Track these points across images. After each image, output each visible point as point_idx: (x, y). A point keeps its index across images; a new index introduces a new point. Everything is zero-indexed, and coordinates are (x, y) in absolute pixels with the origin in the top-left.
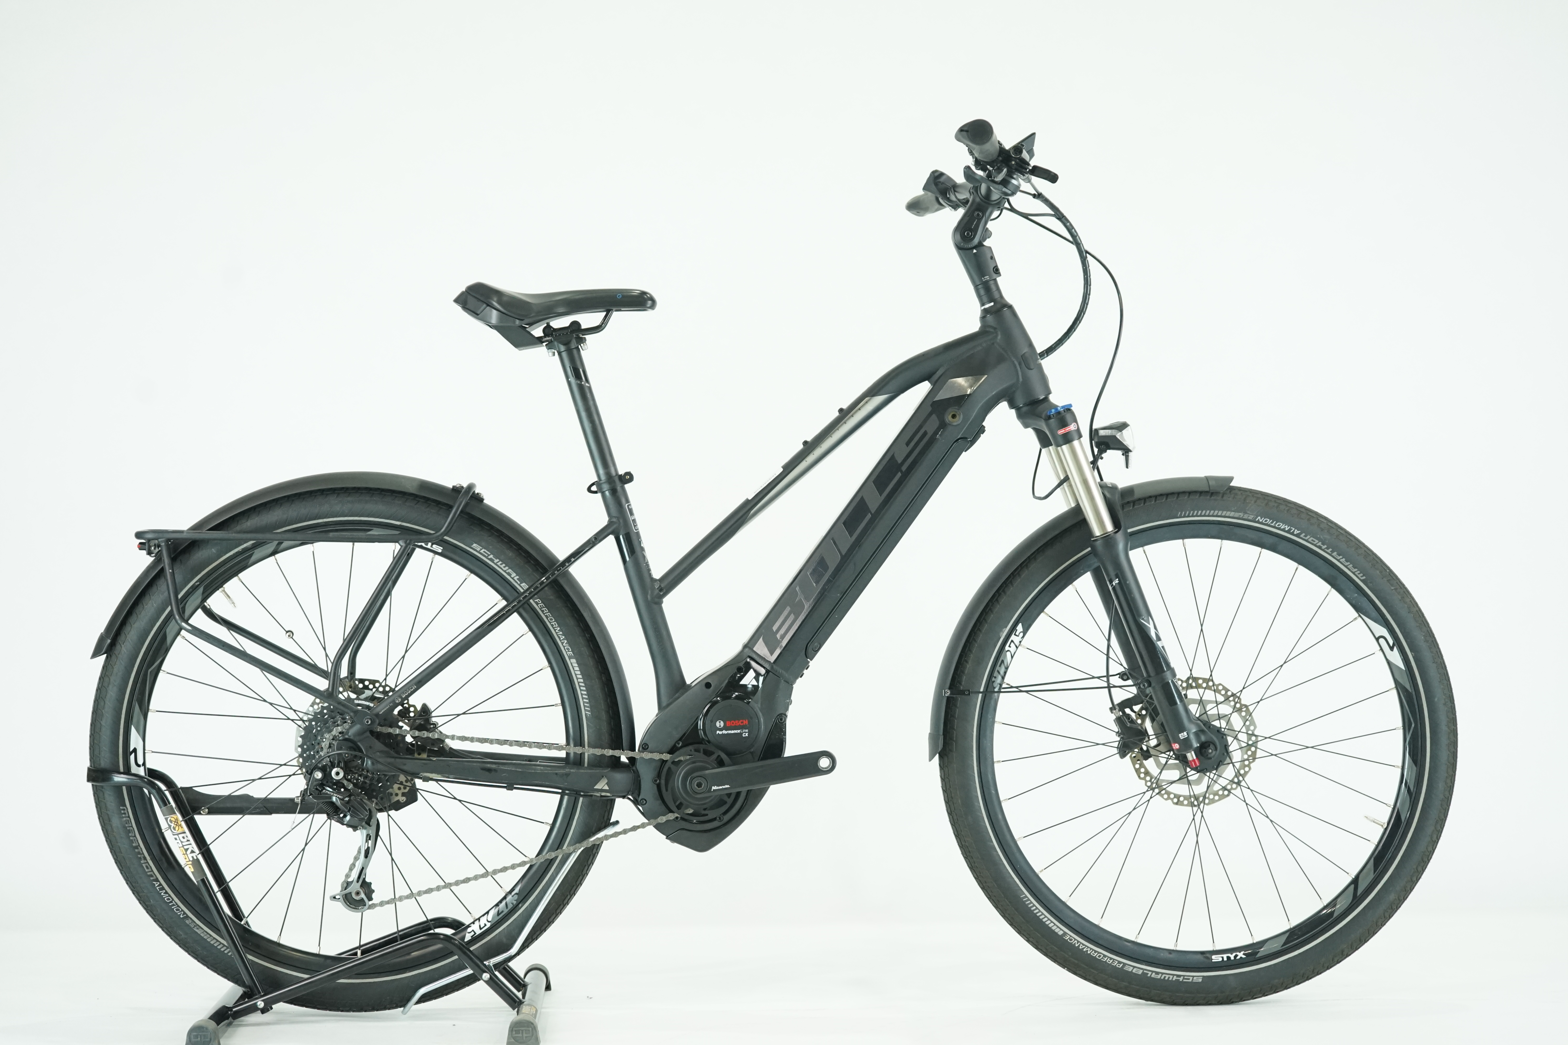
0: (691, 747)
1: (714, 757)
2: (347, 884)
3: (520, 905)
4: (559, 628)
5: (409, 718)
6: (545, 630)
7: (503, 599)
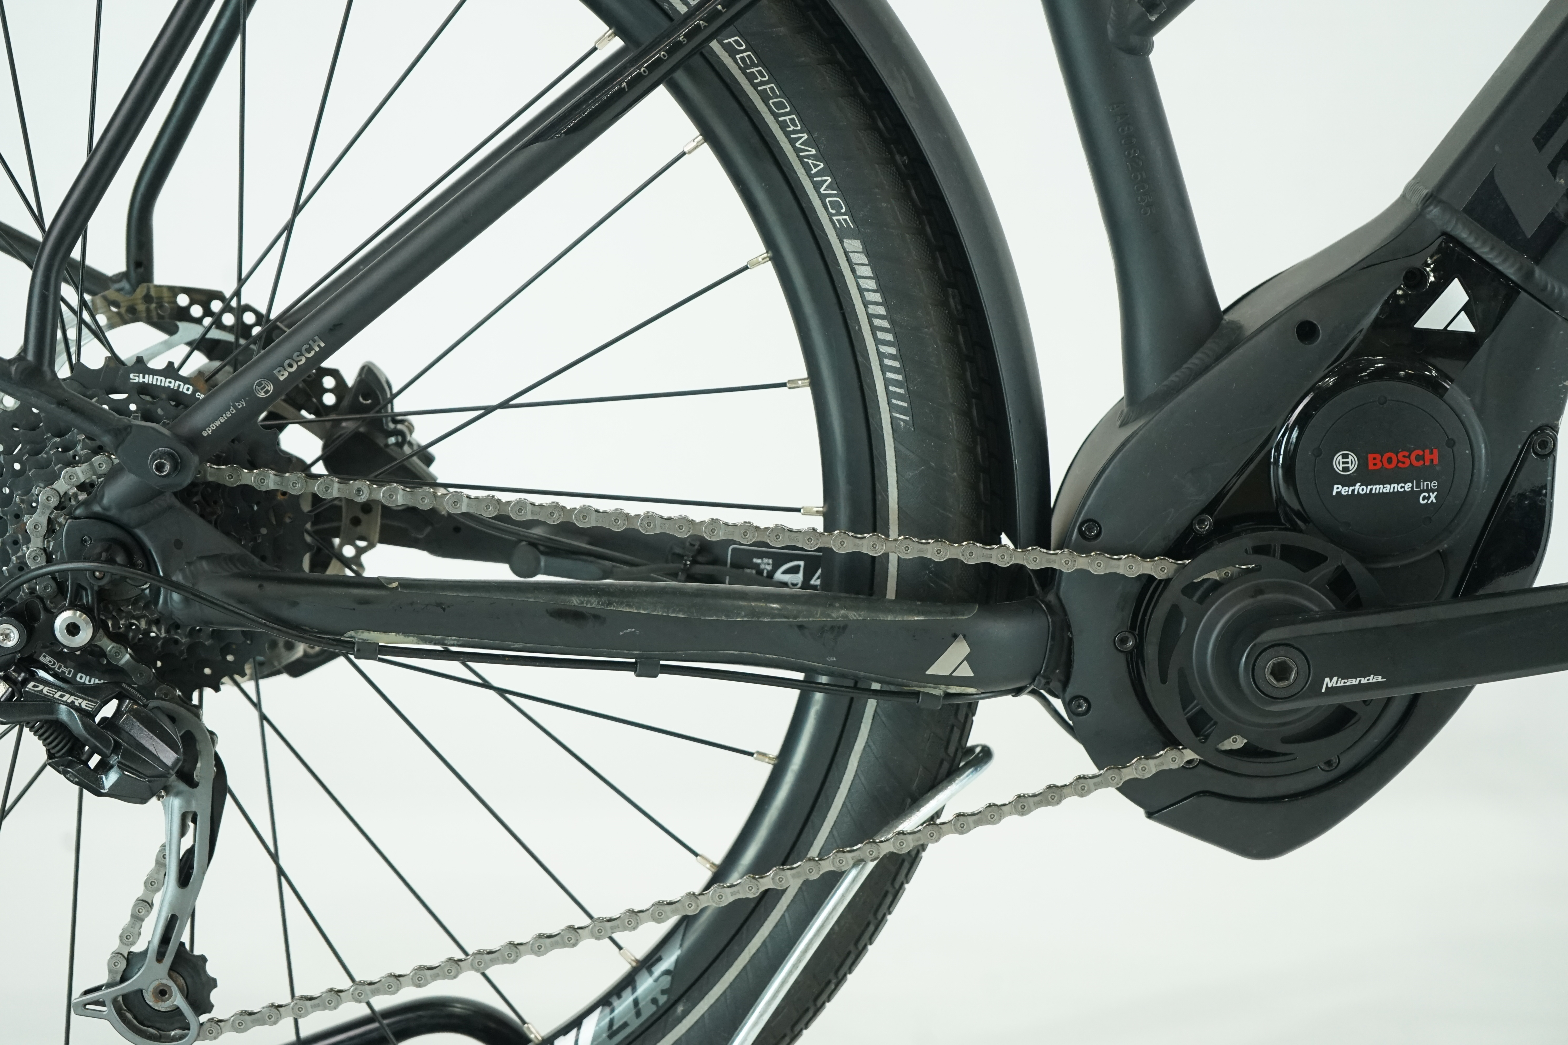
0: (1247, 541)
1: (1325, 571)
2: (132, 961)
3: (680, 1009)
4: (806, 136)
5: (320, 410)
6: (755, 140)
7: (616, 34)
